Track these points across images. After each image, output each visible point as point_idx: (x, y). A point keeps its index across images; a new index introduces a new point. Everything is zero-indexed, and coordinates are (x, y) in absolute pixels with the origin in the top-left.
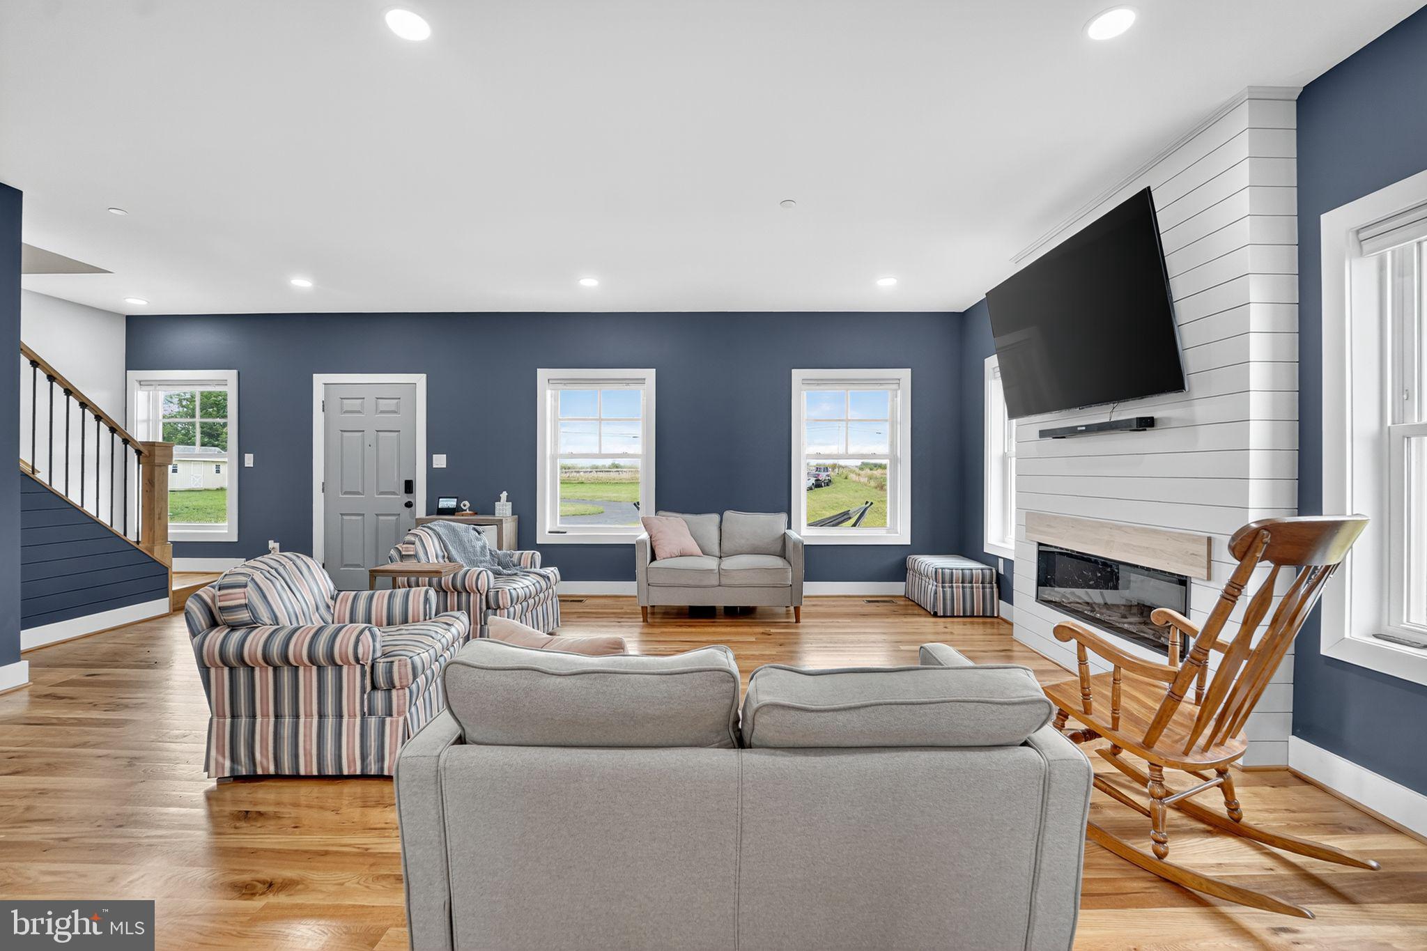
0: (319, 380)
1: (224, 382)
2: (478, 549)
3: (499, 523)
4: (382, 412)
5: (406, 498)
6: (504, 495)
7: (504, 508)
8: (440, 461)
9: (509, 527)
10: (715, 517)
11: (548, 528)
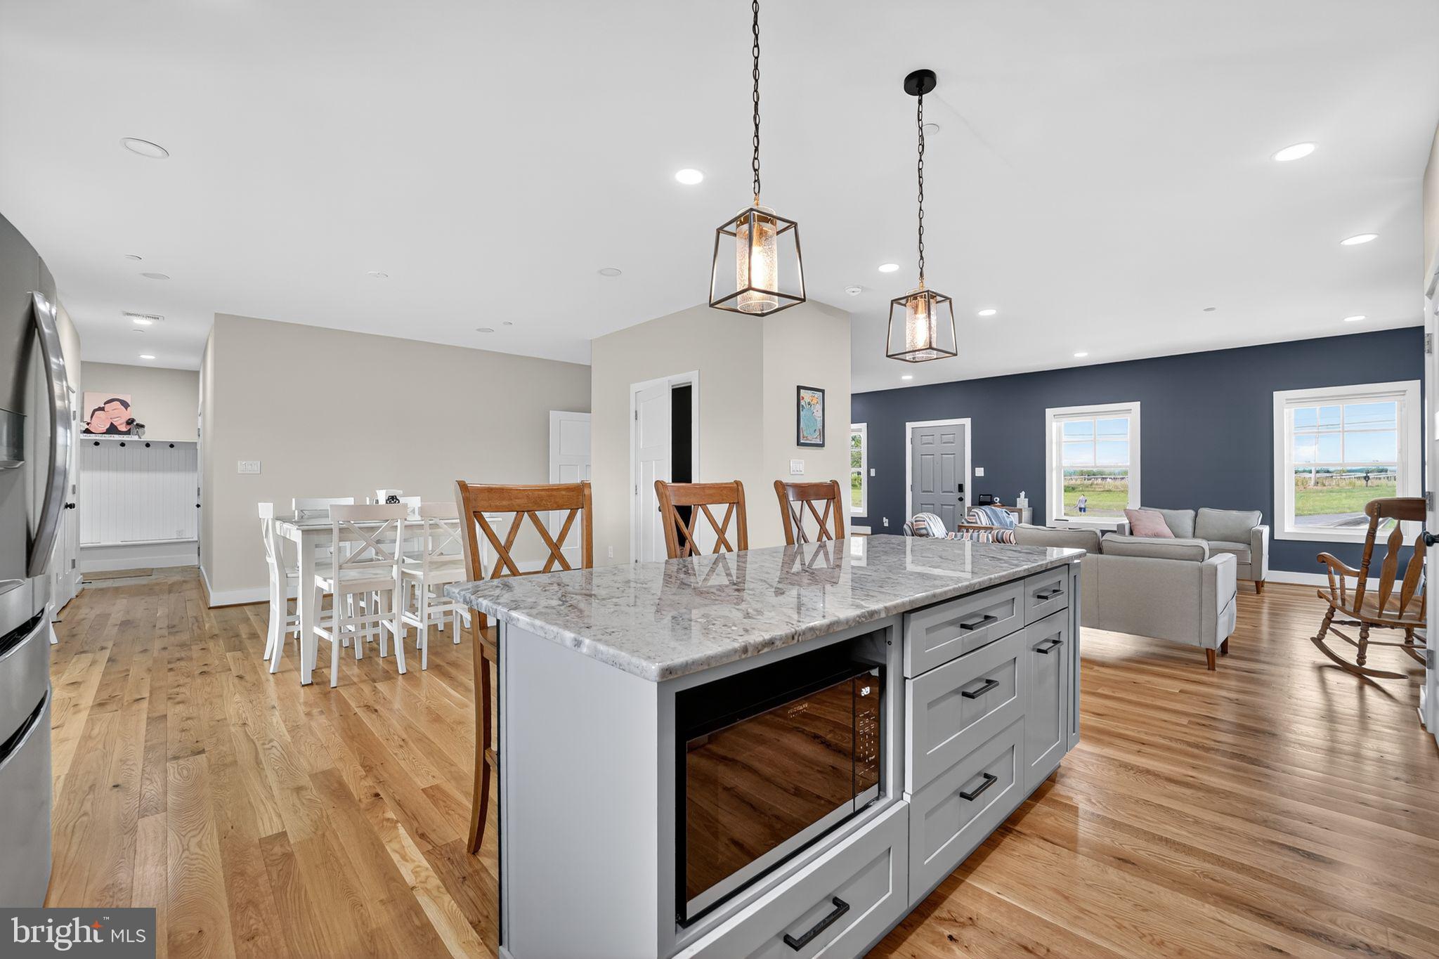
0: (909, 426)
1: (860, 430)
2: (1008, 523)
3: (1020, 511)
4: (944, 443)
5: (959, 495)
6: (1023, 494)
7: (1022, 501)
8: (980, 472)
9: (1026, 514)
10: (1191, 513)
11: (1054, 518)
